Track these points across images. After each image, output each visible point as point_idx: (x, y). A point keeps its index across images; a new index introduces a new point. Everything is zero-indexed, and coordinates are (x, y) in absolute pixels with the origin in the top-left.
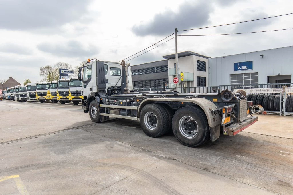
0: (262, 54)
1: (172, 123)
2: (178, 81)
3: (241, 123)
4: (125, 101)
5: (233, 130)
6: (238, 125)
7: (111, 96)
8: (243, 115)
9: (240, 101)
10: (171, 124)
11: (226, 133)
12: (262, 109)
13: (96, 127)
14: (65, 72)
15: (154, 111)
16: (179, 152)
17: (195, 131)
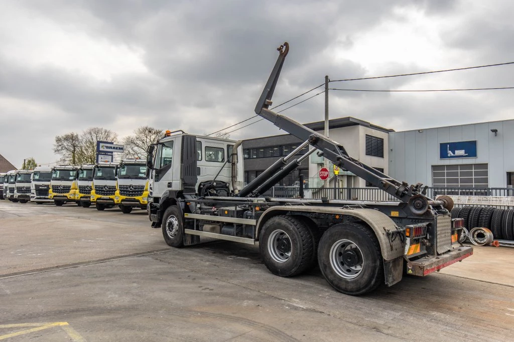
0: (494, 129)
1: (318, 251)
2: (327, 175)
3: (439, 257)
4: (233, 208)
5: (424, 267)
6: (433, 259)
7: (204, 199)
8: (443, 243)
9: (438, 218)
10: (316, 253)
11: (412, 270)
12: (490, 236)
13: (176, 254)
14: (107, 147)
15: (287, 229)
16: (330, 303)
17: (359, 268)
